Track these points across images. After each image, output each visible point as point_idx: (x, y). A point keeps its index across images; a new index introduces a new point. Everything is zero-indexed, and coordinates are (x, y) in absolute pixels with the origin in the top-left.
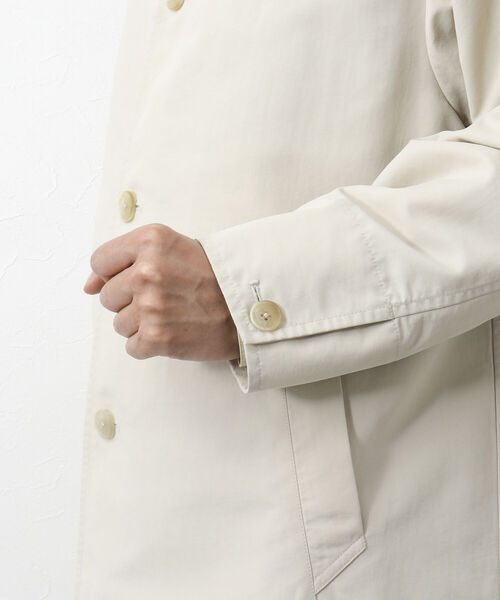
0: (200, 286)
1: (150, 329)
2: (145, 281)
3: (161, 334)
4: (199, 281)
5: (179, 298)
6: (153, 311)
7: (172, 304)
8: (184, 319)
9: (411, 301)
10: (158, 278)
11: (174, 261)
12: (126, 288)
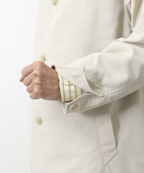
0: (51, 78)
1: (36, 89)
2: (36, 75)
3: (39, 90)
4: (51, 77)
5: (45, 81)
6: (37, 84)
7: (43, 82)
8: (46, 87)
9: (108, 91)
10: (39, 74)
11: (44, 71)
12: (30, 78)
